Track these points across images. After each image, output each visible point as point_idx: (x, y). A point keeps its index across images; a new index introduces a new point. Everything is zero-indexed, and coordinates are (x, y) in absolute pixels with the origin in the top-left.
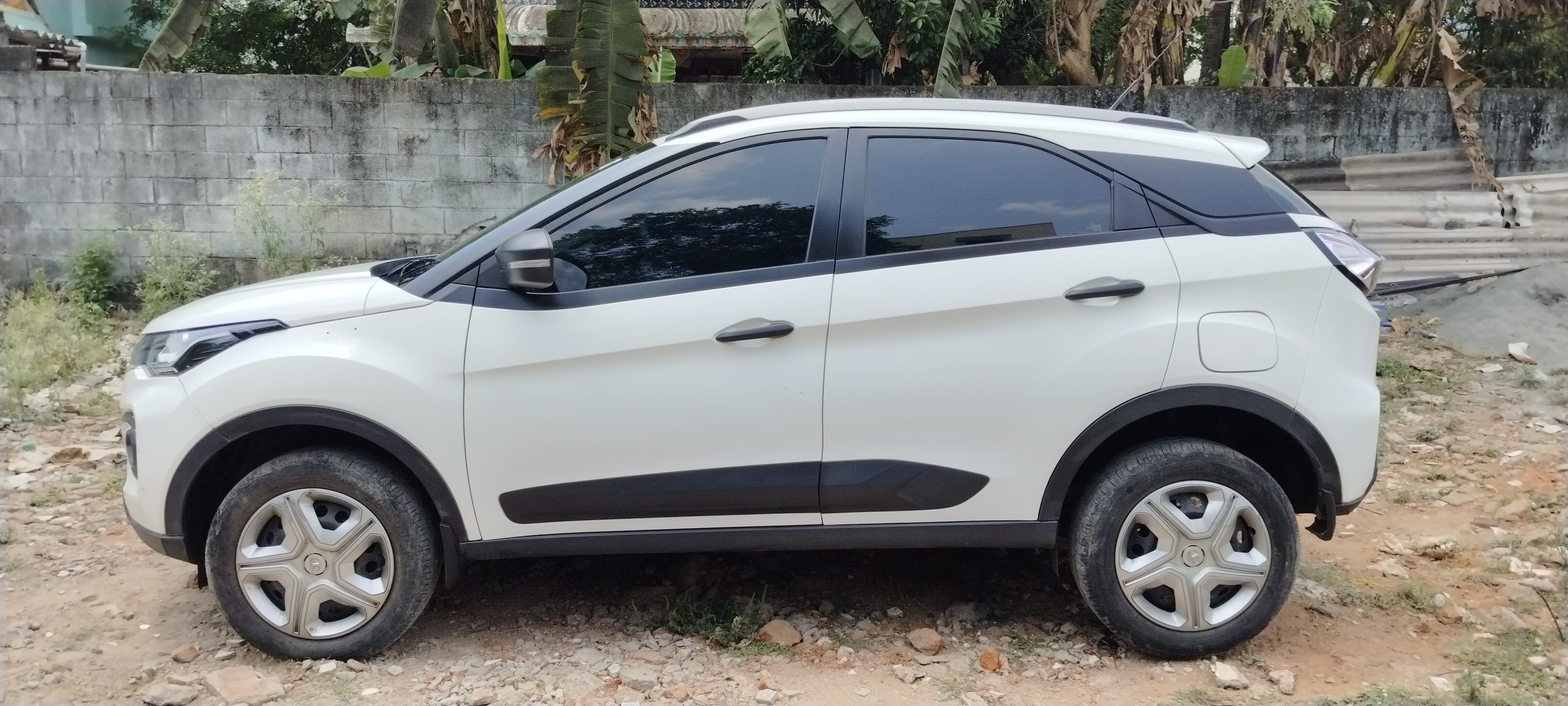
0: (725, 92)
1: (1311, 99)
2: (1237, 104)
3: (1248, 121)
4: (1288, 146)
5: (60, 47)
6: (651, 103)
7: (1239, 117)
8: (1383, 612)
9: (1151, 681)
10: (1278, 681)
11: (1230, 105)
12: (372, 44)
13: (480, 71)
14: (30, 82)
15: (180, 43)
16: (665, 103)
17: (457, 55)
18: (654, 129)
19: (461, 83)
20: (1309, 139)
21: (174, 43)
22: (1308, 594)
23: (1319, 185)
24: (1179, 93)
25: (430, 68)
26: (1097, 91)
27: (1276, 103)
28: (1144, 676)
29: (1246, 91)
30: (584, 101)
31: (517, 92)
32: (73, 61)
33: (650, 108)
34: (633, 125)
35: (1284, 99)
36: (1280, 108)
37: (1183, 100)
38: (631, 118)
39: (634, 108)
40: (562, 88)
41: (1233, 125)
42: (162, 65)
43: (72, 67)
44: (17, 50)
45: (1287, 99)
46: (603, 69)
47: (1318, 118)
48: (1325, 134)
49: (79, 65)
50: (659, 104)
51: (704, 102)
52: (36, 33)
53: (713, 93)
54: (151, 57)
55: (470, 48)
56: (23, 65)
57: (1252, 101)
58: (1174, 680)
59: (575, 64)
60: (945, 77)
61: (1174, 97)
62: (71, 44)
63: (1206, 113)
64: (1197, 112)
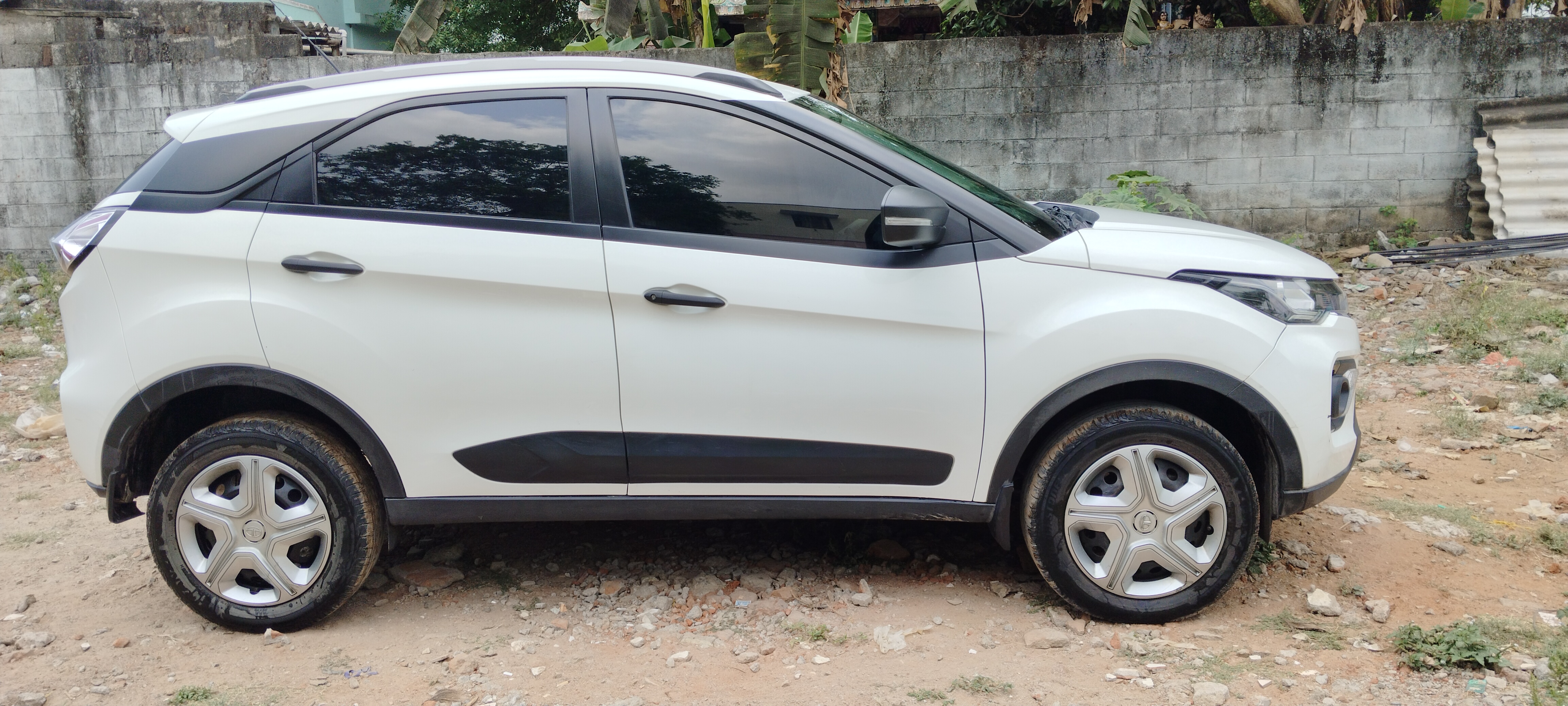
0: (914, 49)
1: (1547, 30)
2: (1462, 38)
3: (1474, 57)
4: (1521, 81)
5: (325, 34)
6: (842, 64)
7: (1464, 52)
8: (1514, 552)
9: (1243, 606)
10: (1372, 609)
11: (1454, 40)
12: (592, 21)
13: (685, 41)
14: (297, 67)
15: (427, 27)
16: (857, 63)
17: (667, 27)
18: (845, 89)
19: (667, 53)
20: (1544, 74)
21: (421, 28)
22: (1435, 532)
23: (1554, 122)
24: (1397, 29)
25: (643, 40)
26: (1305, 30)
27: (1507, 36)
28: (1238, 601)
29: (1472, 25)
30: (778, 65)
31: (717, 59)
32: (337, 46)
33: (841, 68)
34: (824, 86)
35: (1516, 31)
36: (1511, 40)
37: (1400, 36)
38: (822, 79)
39: (825, 69)
40: (759, 54)
41: (1457, 60)
42: (413, 48)
43: (335, 52)
44: (286, 39)
45: (1519, 31)
46: (795, 34)
47: (1555, 50)
48: (1563, 67)
49: (341, 50)
50: (850, 65)
51: (894, 60)
52: (302, 23)
53: (903, 52)
54: (403, 41)
55: (679, 20)
56: (291, 51)
57: (1479, 34)
58: (1266, 605)
59: (769, 29)
60: (1135, 22)
61: (1390, 33)
62: (333, 31)
63: (1427, 50)
64: (1416, 49)
